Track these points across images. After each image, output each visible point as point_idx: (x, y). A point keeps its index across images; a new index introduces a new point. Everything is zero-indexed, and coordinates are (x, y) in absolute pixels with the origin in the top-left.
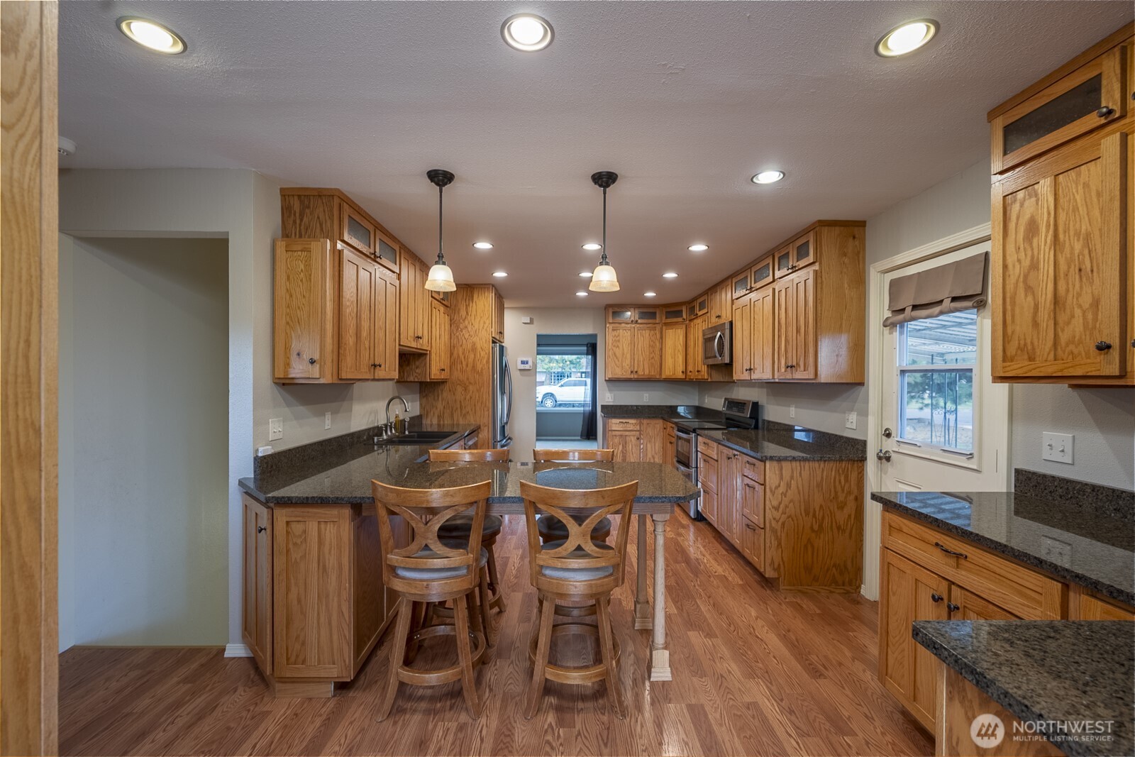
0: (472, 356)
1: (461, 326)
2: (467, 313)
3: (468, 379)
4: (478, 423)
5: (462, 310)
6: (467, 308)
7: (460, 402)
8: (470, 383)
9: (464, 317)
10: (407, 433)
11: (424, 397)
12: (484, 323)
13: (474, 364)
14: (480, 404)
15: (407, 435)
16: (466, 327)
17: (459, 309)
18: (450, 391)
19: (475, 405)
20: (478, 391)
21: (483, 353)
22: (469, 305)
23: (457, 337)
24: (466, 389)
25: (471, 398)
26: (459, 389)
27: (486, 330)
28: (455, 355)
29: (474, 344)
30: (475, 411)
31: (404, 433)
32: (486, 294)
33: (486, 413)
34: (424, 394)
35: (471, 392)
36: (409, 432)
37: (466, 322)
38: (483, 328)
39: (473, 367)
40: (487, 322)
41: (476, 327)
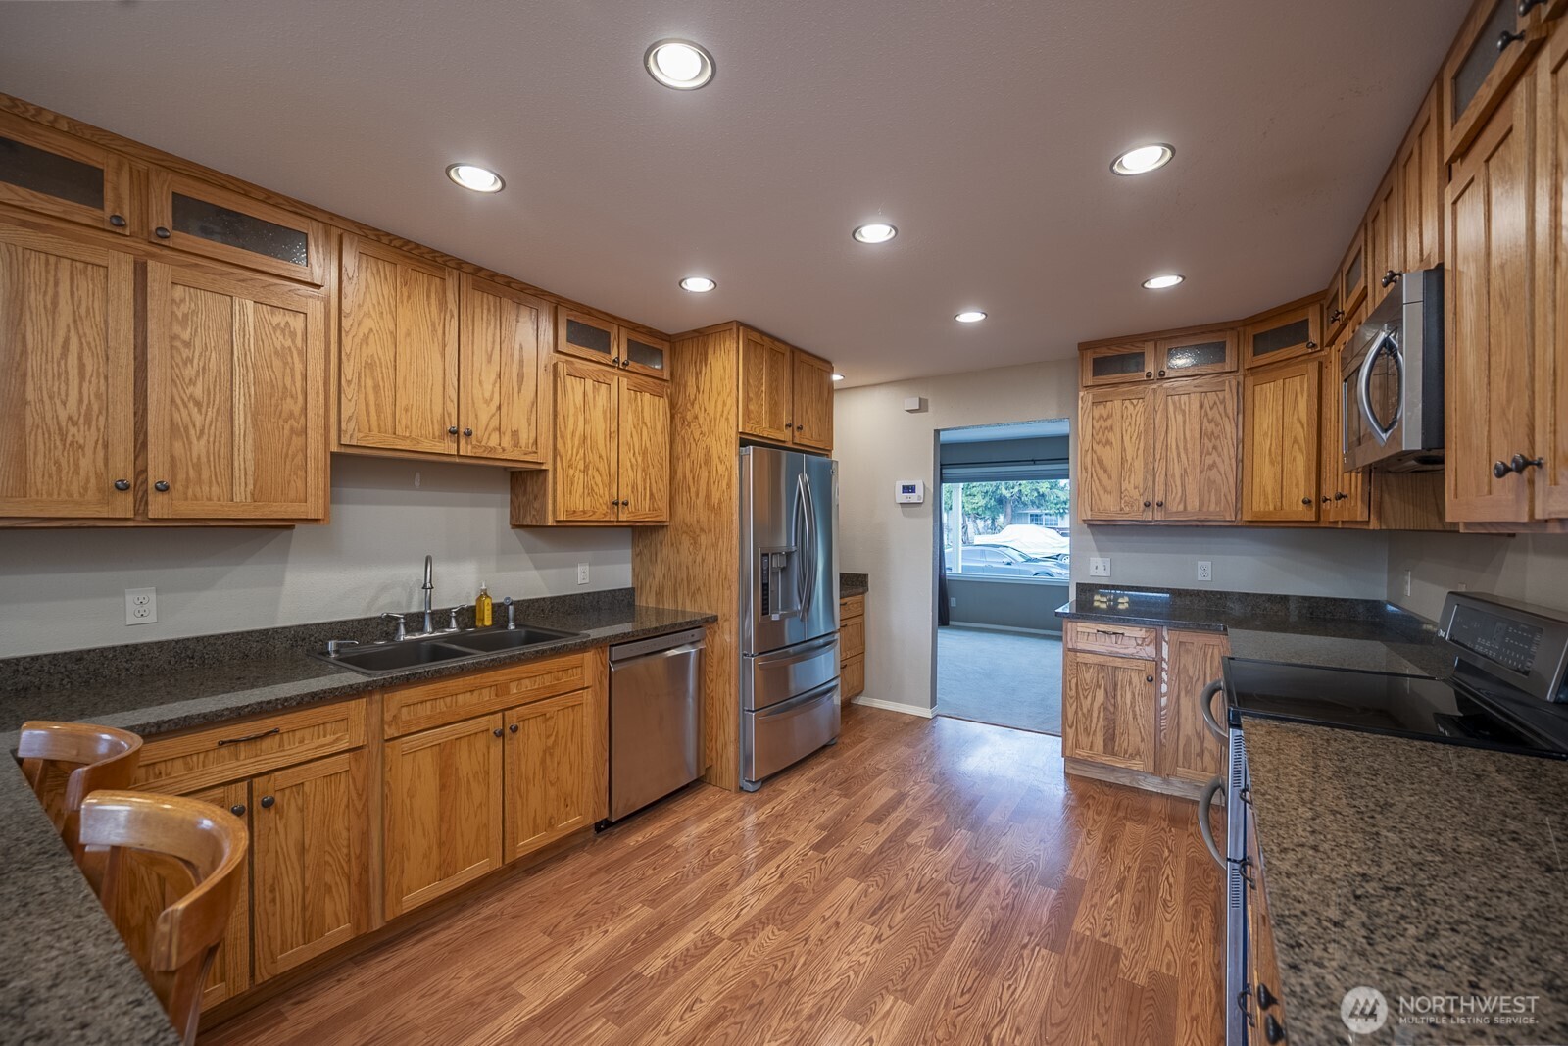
0: (704, 475)
1: (689, 416)
2: (697, 387)
3: (698, 521)
4: (715, 613)
5: (689, 384)
6: (697, 379)
7: (687, 567)
8: (702, 530)
9: (692, 397)
10: (512, 627)
11: (637, 555)
12: (724, 404)
13: (707, 491)
14: (717, 573)
15: (512, 632)
16: (696, 417)
17: (686, 383)
18: (672, 545)
19: (709, 576)
20: (715, 545)
21: (722, 468)
22: (700, 372)
23: (683, 439)
24: (695, 542)
25: (703, 560)
26: (686, 541)
27: (727, 419)
28: (680, 475)
29: (708, 450)
30: (710, 587)
31: (506, 627)
32: (728, 343)
33: (727, 593)
34: (638, 550)
35: (703, 548)
36: (517, 626)
37: (696, 406)
38: (722, 415)
39: (707, 496)
40: (729, 403)
41: (712, 414)
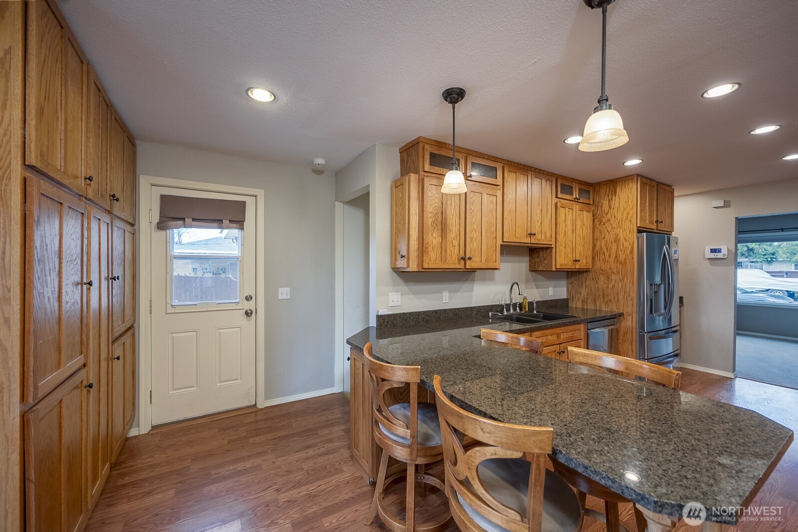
0: (614, 247)
1: (604, 220)
2: (610, 207)
3: (610, 269)
4: (621, 312)
5: (604, 205)
6: (609, 202)
7: (603, 290)
8: (613, 273)
9: (606, 211)
10: (535, 312)
11: (570, 284)
12: (628, 213)
13: (616, 254)
14: (622, 293)
15: (535, 314)
16: (609, 220)
17: (602, 205)
18: (593, 279)
19: (617, 294)
20: (622, 280)
21: (626, 244)
22: (612, 199)
23: (600, 230)
24: (608, 278)
25: (613, 287)
26: (602, 278)
27: (630, 221)
28: (598, 247)
29: (617, 235)
30: (618, 299)
31: (533, 312)
32: (630, 185)
33: (630, 303)
34: (570, 281)
35: (614, 281)
36: (537, 312)
37: (609, 216)
38: (627, 219)
39: (616, 257)
40: (631, 213)
41: (619, 218)
